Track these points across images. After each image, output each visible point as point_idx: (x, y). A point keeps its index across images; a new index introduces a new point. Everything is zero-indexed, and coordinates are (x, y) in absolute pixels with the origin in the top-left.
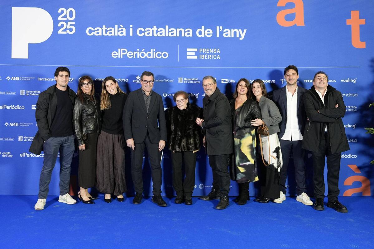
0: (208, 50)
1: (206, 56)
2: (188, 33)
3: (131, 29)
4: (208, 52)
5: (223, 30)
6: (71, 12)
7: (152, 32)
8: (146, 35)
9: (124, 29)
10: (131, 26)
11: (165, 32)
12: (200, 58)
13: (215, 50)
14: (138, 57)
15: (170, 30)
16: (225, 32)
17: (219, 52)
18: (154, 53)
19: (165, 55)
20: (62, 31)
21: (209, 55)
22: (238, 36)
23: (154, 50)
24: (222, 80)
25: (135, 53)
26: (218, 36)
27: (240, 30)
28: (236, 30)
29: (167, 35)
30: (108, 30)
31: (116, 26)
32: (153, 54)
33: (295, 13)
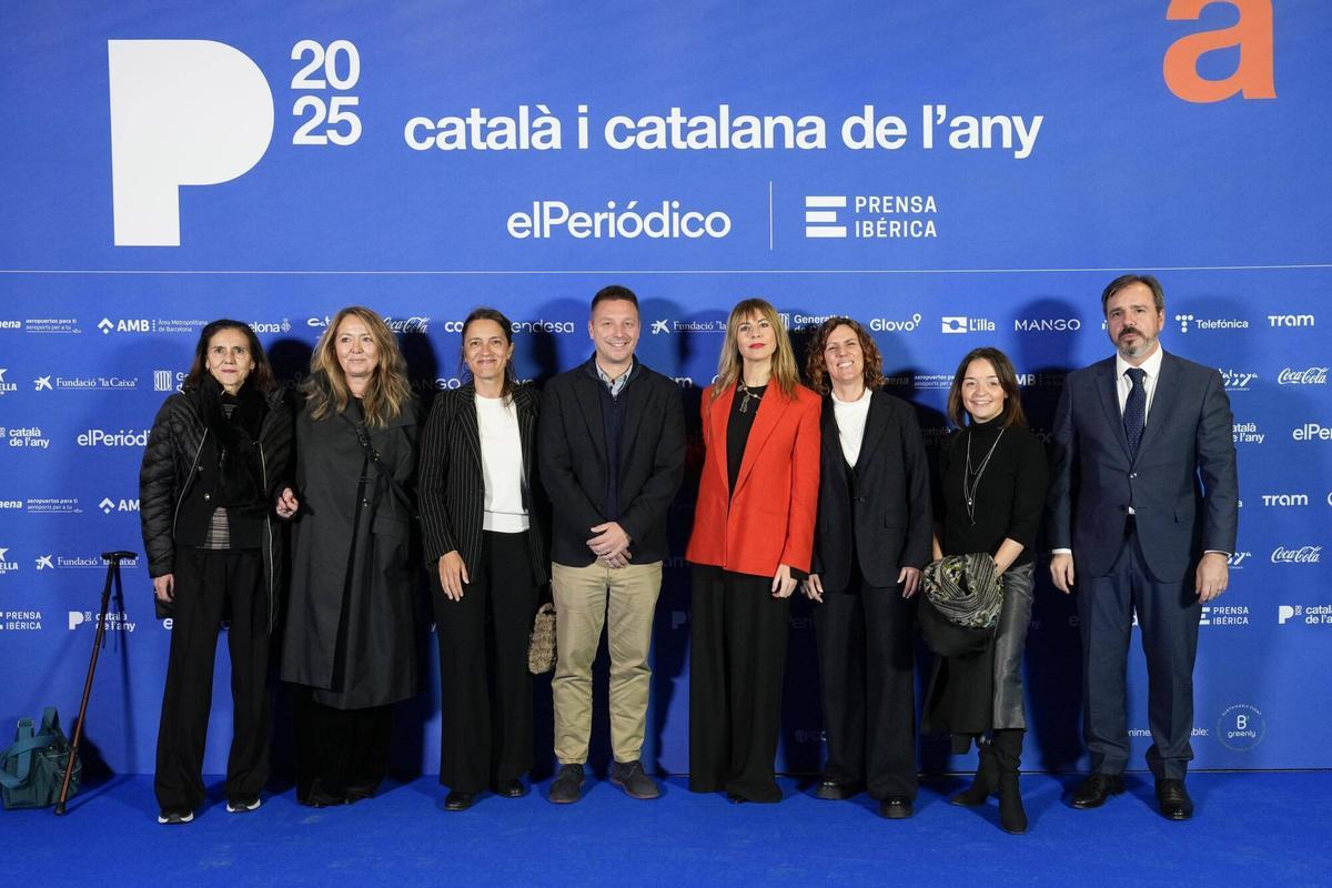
0: (888, 201)
1: (881, 226)
2: (809, 133)
3: (583, 123)
4: (888, 208)
5: (949, 118)
6: (342, 57)
7: (664, 131)
8: (643, 145)
9: (555, 123)
10: (583, 109)
11: (719, 131)
12: (858, 235)
13: (916, 201)
14: (612, 234)
15: (738, 122)
16: (955, 129)
17: (931, 210)
18: (676, 215)
19: (717, 225)
20: (312, 133)
21: (892, 223)
22: (1007, 143)
23: (676, 205)
24: (945, 319)
25: (599, 217)
26: (928, 143)
27: (1018, 120)
28: (1002, 120)
29: (725, 144)
30: (489, 126)
31: (524, 111)
32: (671, 222)
33: (1239, 46)
